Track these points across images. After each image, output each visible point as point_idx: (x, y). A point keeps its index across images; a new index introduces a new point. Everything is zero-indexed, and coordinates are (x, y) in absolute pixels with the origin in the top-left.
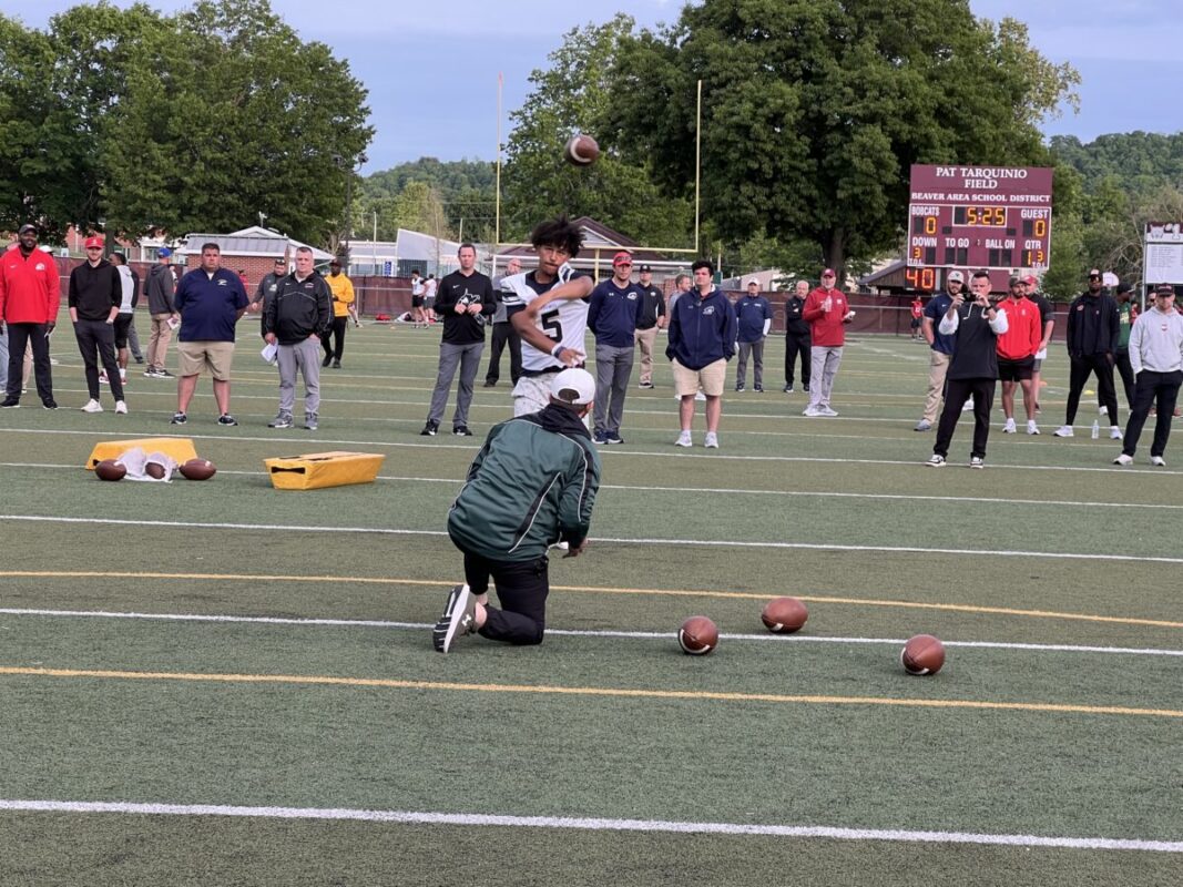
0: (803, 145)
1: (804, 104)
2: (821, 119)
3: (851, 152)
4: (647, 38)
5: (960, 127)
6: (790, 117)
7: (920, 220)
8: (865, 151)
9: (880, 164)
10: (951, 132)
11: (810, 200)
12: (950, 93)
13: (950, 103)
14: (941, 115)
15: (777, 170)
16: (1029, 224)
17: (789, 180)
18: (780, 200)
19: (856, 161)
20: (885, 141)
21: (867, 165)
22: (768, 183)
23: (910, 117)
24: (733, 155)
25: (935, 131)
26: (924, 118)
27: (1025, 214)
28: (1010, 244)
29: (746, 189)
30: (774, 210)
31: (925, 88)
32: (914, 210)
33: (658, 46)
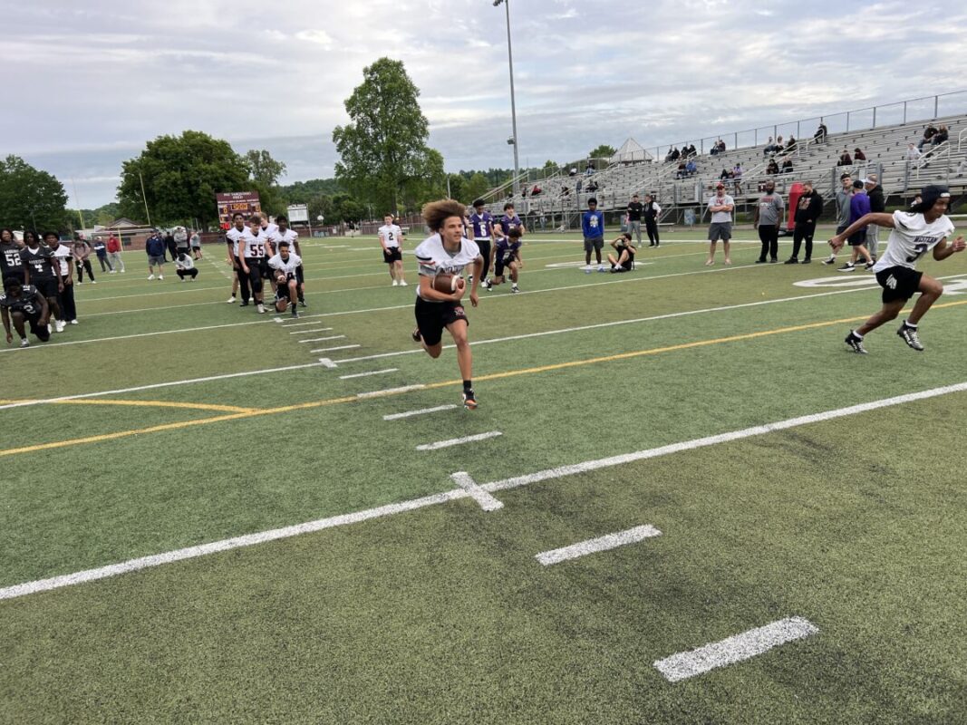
0: (185, 191)
1: (183, 178)
2: (189, 182)
3: (199, 191)
4: (133, 162)
5: (232, 181)
6: (179, 182)
7: (222, 210)
8: (204, 191)
9: (209, 194)
10: (230, 183)
11: (191, 207)
12: (228, 172)
13: (229, 175)
14: (227, 178)
15: (179, 199)
16: (254, 207)
17: (182, 202)
18: (182, 208)
19: (202, 194)
20: (210, 187)
21: (206, 195)
22: (177, 203)
23: (217, 179)
24: (164, 196)
25: (225, 183)
26: (221, 179)
27: (252, 205)
28: (250, 214)
29: (170, 205)
30: (180, 211)
31: (220, 171)
32: (220, 207)
33: (136, 164)
